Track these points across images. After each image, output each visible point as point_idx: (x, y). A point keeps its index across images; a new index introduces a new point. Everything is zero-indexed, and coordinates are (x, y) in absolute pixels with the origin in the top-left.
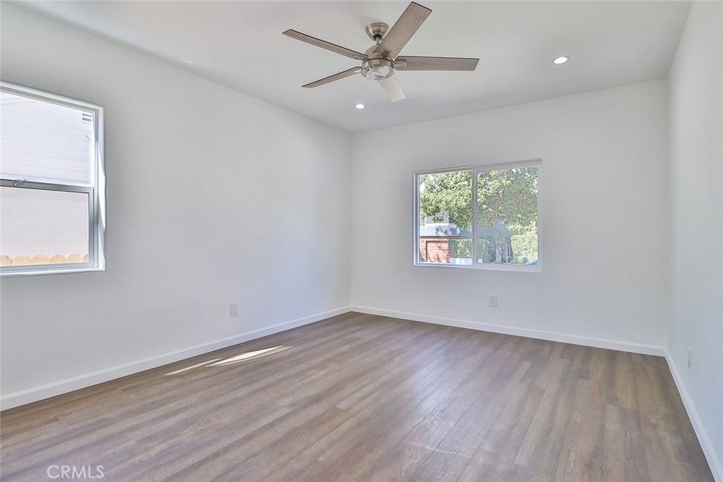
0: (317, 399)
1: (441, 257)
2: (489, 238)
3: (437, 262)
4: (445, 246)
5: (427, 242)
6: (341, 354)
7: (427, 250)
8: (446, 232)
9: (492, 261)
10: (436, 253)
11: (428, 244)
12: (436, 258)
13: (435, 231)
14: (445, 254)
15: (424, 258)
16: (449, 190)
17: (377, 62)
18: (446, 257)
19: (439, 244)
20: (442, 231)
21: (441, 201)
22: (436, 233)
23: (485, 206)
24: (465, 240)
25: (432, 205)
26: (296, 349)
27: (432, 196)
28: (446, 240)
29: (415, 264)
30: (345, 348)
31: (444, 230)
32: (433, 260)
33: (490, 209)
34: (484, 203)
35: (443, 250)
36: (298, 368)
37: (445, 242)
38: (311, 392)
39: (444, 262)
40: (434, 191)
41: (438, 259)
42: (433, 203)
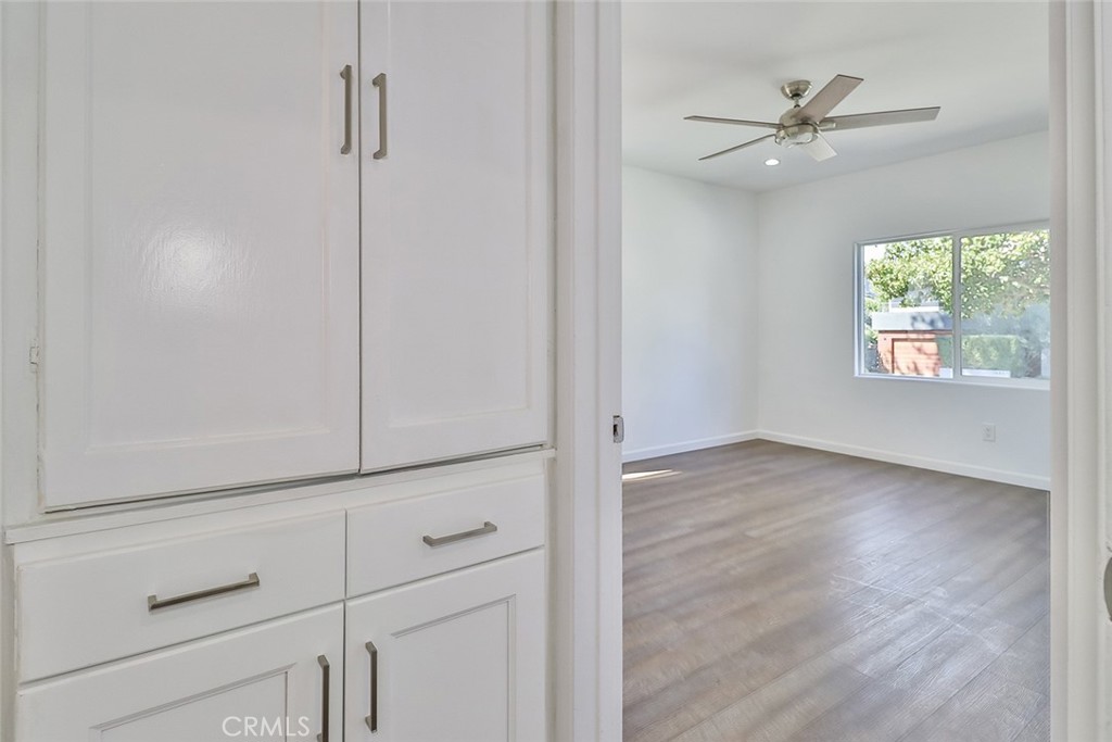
0: (721, 525)
1: (920, 366)
2: (1026, 332)
3: (914, 375)
4: (931, 347)
5: (893, 340)
6: (748, 485)
7: (893, 353)
8: (932, 323)
9: (1031, 375)
10: (911, 360)
11: (895, 343)
12: (912, 366)
13: (909, 321)
14: (931, 363)
15: (889, 367)
16: (932, 254)
17: (796, 129)
18: (932, 366)
19: (917, 344)
20: (923, 320)
21: (913, 273)
22: (912, 325)
23: (1005, 279)
24: (972, 337)
25: (897, 279)
26: (687, 474)
27: (897, 264)
28: (932, 336)
29: (856, 375)
30: (753, 479)
31: (928, 319)
32: (905, 370)
33: (1015, 284)
34: (1004, 272)
35: (925, 354)
36: (695, 494)
37: (931, 340)
38: (712, 517)
39: (928, 374)
40: (904, 254)
41: (916, 369)
42: (900, 278)
